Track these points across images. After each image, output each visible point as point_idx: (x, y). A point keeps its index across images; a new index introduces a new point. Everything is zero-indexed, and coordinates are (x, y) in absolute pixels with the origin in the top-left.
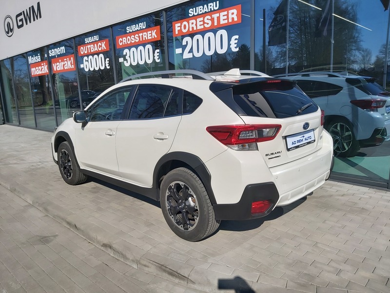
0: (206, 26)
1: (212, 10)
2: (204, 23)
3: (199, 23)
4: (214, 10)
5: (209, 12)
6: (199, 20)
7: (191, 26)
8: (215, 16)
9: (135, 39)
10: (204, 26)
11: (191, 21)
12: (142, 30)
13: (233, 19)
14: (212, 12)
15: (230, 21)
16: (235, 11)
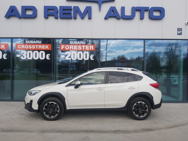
0: (79, 49)
1: (82, 44)
2: (78, 48)
3: (75, 47)
4: (83, 44)
5: (80, 44)
6: (75, 46)
7: (71, 48)
8: (84, 46)
9: (32, 47)
10: (78, 49)
11: (71, 46)
12: (37, 44)
13: (91, 49)
14: (81, 45)
15: (90, 49)
16: (93, 47)
